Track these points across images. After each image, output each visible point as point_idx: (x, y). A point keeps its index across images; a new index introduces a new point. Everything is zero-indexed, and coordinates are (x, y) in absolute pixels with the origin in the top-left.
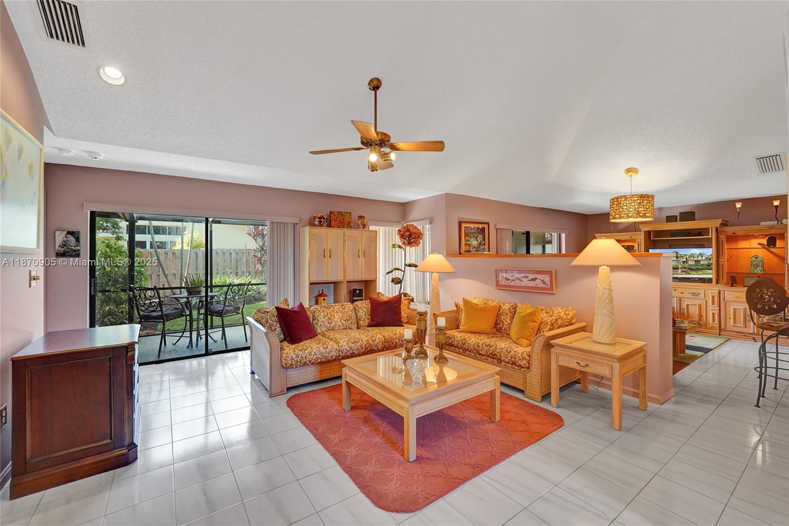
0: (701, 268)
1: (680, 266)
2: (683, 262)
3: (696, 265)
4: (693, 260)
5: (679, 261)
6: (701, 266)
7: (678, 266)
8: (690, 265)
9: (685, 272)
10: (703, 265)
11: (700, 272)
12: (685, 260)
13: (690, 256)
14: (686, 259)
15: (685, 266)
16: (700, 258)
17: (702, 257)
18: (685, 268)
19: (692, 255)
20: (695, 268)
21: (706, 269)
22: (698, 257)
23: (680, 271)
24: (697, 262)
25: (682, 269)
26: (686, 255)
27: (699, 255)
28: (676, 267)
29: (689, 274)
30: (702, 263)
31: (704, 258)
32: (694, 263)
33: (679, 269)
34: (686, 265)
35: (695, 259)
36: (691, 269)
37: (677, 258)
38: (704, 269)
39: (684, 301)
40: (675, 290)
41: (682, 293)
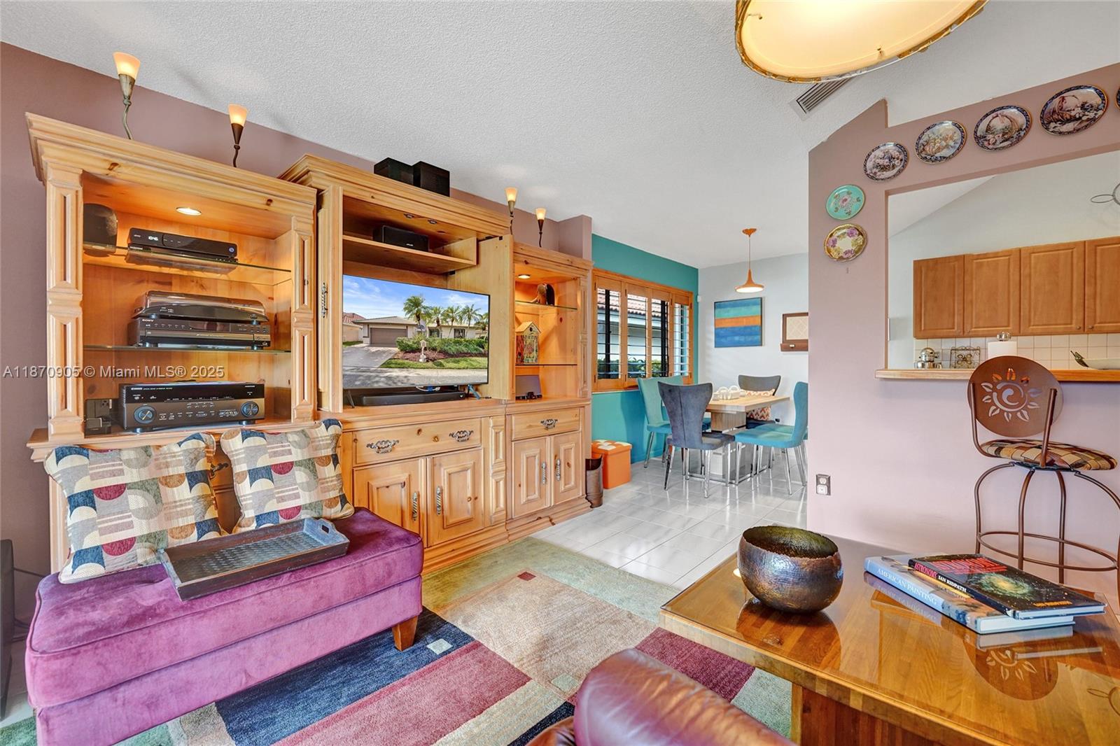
0: (465, 349)
1: (423, 344)
2: (432, 331)
3: (456, 342)
4: (452, 327)
5: (421, 327)
6: (466, 346)
7: (418, 343)
8: (445, 342)
9: (433, 360)
10: (470, 342)
11: (463, 364)
12: (435, 325)
13: (446, 315)
14: (438, 322)
15: (435, 344)
16: (465, 324)
17: (470, 319)
18: (434, 349)
19: (450, 313)
20: (453, 349)
21: (476, 355)
22: (461, 319)
23: (422, 357)
24: (460, 331)
25: (427, 352)
26: (437, 311)
27: (464, 312)
28: (415, 346)
29: (441, 366)
30: (470, 335)
31: (473, 323)
32: (452, 336)
33: (419, 350)
34: (437, 342)
35: (455, 324)
36: (446, 354)
37: (418, 317)
38: (471, 355)
39: (440, 465)
40: (419, 431)
41: (436, 438)
